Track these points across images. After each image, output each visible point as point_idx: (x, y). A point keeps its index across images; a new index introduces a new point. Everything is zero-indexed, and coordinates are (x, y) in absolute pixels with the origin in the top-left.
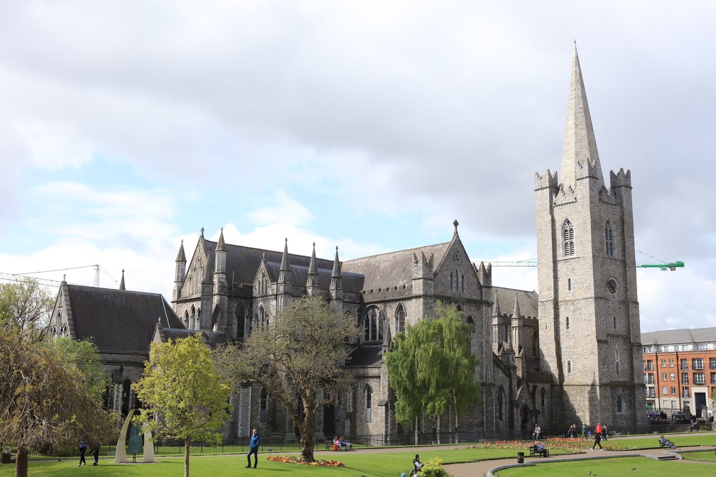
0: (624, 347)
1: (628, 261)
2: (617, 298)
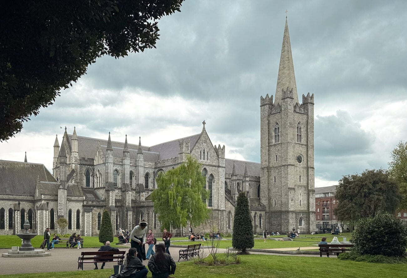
0: (305, 192)
1: (309, 145)
2: (302, 166)
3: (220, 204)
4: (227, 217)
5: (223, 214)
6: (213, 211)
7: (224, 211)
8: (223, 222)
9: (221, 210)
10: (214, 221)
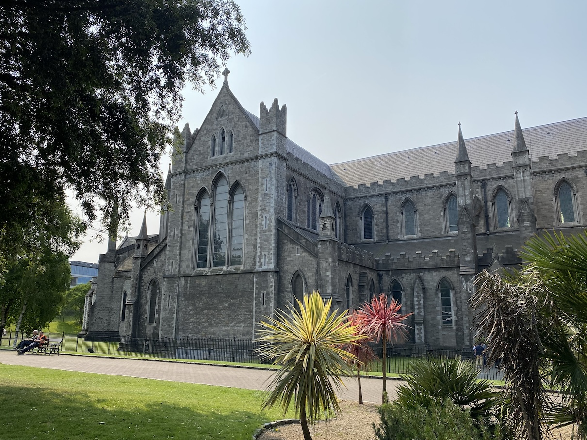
3: (258, 254)
4: (290, 291)
5: (267, 281)
6: (238, 276)
7: (270, 273)
8: (265, 306)
9: (260, 272)
10: (240, 304)
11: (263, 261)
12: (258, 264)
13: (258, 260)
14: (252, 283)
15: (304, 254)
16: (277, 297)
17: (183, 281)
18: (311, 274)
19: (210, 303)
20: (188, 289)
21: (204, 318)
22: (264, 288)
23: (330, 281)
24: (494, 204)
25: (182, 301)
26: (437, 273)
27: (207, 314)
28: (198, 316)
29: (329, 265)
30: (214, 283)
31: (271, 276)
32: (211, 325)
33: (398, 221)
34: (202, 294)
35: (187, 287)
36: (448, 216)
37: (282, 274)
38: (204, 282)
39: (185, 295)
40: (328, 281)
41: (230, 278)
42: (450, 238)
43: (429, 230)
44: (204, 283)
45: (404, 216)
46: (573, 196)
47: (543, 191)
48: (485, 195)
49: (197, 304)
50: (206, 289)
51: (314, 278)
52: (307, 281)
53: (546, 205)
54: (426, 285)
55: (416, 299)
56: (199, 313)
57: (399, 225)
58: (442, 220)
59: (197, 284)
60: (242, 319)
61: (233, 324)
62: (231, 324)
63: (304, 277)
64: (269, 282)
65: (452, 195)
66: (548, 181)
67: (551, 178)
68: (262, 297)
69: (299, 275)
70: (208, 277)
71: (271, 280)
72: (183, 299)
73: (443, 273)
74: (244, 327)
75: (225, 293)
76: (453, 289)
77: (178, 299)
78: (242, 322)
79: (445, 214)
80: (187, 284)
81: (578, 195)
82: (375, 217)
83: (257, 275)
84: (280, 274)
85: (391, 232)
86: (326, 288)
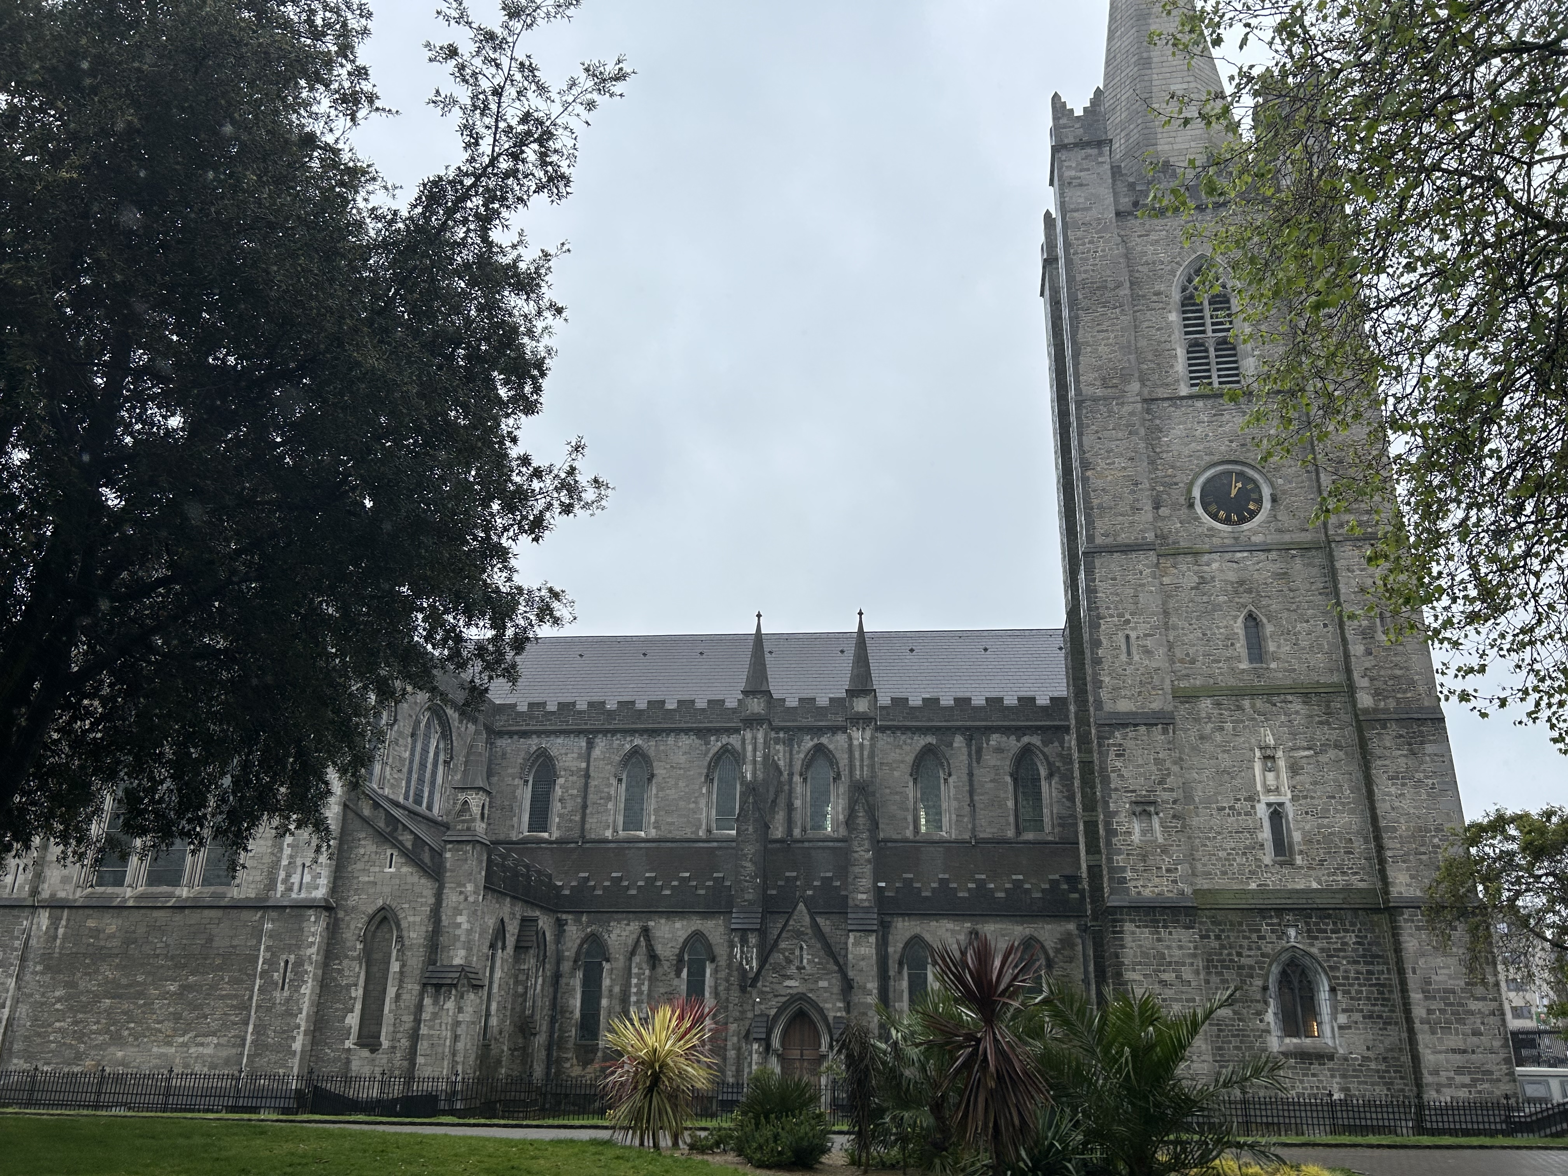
2: (1263, 541)
3: (285, 862)
4: (358, 958)
5: (301, 930)
6: (218, 913)
7: (311, 912)
8: (286, 993)
9: (286, 907)
10: (213, 987)
11: (295, 879)
12: (280, 888)
13: (282, 875)
14: (258, 933)
15: (405, 869)
16: (320, 972)
17: (44, 919)
18: (418, 919)
19: (124, 981)
20: (58, 941)
21: (98, 1023)
22: (290, 949)
23: (463, 938)
24: (805, 780)
25: (35, 973)
26: (685, 923)
27: (109, 1012)
28: (80, 1016)
29: (466, 899)
30: (141, 930)
31: (313, 919)
32: (117, 1040)
33: (609, 798)
34: (100, 955)
35: (55, 937)
36: (715, 796)
37: (341, 914)
38: (112, 925)
39: (46, 958)
40: (457, 938)
41: (194, 917)
42: (715, 844)
43: (673, 823)
44: (112, 929)
45: (624, 785)
46: (942, 781)
47: (894, 765)
48: (791, 761)
49: (82, 985)
50: (115, 943)
51: (424, 929)
52: (405, 934)
53: (897, 793)
54: (659, 949)
55: (634, 981)
56: (84, 1008)
57: (610, 806)
58: (703, 802)
59: (90, 929)
60: (214, 1025)
61: (186, 1038)
62: (181, 1040)
63: (398, 926)
64: (306, 934)
65: (727, 751)
66: (904, 747)
67: (909, 741)
68: (282, 971)
69: (385, 918)
70: (125, 913)
71: (312, 929)
72: (39, 968)
73: (696, 924)
74: (216, 1046)
75: (172, 958)
76: (713, 960)
77: (22, 968)
78: (214, 1034)
79: (709, 792)
80: (56, 929)
81: (951, 780)
82: (561, 781)
83: (274, 914)
84: (336, 914)
85: (591, 821)
86: (451, 953)
